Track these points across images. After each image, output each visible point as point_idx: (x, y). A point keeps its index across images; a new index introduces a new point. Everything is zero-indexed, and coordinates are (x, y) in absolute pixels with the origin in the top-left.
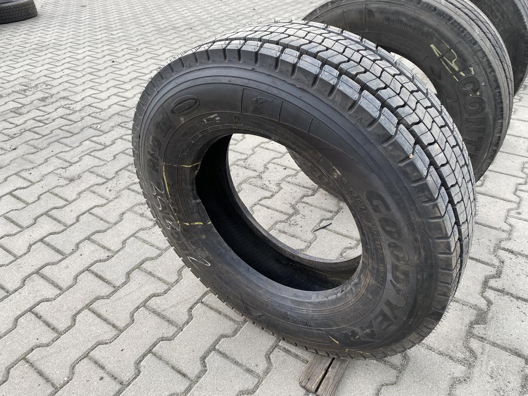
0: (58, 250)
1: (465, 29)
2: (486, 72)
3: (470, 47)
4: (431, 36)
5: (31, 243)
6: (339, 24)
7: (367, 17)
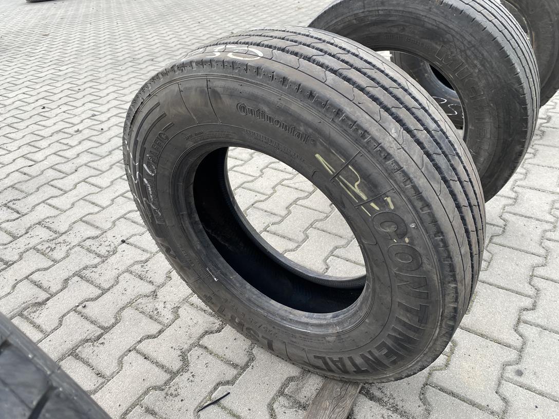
6: (180, 110)
7: (213, 100)
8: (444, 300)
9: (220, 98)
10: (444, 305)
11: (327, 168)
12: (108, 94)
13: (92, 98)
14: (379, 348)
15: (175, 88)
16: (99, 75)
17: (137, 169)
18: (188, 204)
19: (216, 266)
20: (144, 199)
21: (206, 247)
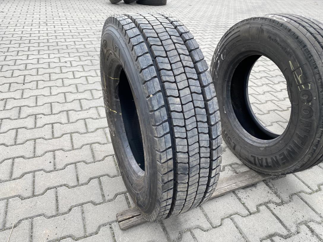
0: (82, 106)
1: (312, 56)
2: (318, 90)
3: (312, 69)
4: (291, 55)
5: (75, 99)
6: (246, 34)
7: (260, 33)
8: (315, 135)
9: (263, 32)
10: (315, 138)
11: (292, 68)
12: (208, 38)
13: (200, 37)
14: (280, 155)
15: (248, 26)
16: (207, 29)
17: (218, 56)
18: (230, 76)
19: (228, 107)
20: (214, 69)
21: (228, 97)
